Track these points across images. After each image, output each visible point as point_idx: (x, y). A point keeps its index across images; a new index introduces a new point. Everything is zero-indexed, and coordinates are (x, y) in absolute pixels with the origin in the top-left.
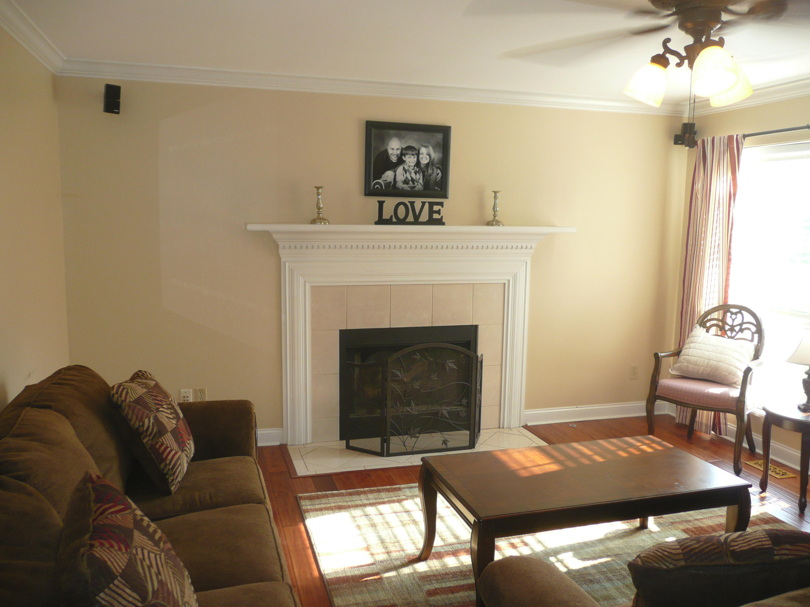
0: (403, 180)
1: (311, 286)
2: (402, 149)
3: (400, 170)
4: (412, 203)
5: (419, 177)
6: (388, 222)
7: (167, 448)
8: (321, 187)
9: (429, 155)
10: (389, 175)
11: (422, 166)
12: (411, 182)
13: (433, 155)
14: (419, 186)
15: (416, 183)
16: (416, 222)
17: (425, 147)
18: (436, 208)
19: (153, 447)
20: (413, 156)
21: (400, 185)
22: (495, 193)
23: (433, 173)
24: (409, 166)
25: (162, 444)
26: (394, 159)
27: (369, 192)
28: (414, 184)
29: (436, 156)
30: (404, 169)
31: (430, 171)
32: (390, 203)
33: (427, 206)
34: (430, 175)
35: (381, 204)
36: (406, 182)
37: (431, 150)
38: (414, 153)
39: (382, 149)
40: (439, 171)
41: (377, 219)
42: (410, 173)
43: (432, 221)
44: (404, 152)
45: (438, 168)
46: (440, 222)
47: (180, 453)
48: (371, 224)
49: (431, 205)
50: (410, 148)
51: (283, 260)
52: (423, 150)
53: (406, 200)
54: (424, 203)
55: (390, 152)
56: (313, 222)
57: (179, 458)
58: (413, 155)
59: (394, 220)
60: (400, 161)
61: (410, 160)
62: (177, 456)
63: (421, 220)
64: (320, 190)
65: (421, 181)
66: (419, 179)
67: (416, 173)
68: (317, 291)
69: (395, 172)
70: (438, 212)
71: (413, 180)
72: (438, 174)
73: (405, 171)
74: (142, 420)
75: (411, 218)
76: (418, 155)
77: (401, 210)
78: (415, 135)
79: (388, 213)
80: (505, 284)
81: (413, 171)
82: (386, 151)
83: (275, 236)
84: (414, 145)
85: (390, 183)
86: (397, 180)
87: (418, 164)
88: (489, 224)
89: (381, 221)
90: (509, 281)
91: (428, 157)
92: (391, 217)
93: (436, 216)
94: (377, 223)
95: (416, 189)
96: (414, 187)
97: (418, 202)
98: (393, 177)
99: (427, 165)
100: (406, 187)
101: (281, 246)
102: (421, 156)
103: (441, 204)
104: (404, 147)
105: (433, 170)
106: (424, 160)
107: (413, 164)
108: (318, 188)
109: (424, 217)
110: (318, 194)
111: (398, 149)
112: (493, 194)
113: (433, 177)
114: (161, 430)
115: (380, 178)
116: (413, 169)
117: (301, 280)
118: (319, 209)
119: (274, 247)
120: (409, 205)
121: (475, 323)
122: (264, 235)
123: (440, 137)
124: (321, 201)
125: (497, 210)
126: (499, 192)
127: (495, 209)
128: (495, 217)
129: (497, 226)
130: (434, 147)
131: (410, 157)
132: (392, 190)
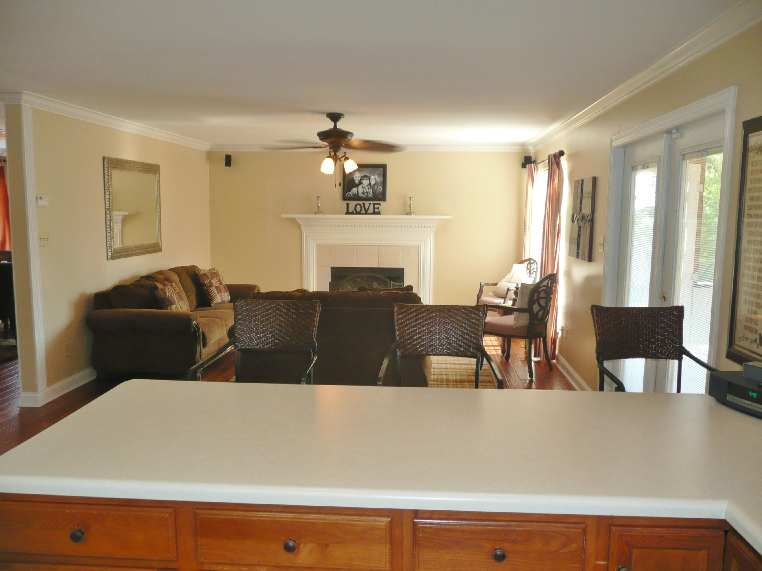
0: (362, 192)
1: (317, 245)
2: (361, 177)
3: (360, 187)
4: (364, 204)
5: (370, 191)
6: (352, 213)
7: (212, 291)
8: (319, 197)
9: (375, 179)
10: (354, 190)
11: (372, 185)
12: (366, 193)
13: (378, 179)
14: (370, 195)
15: (369, 194)
16: (366, 213)
17: (373, 175)
18: (376, 206)
19: (207, 290)
20: (367, 180)
21: (360, 195)
24: (365, 185)
25: (210, 290)
26: (357, 182)
27: (344, 198)
28: (367, 194)
29: (379, 179)
30: (362, 187)
31: (376, 187)
32: (352, 204)
33: (372, 205)
34: (376, 189)
35: (348, 204)
36: (363, 193)
37: (376, 177)
38: (367, 178)
39: (351, 177)
40: (381, 187)
41: (346, 212)
42: (366, 189)
43: (374, 213)
44: (362, 178)
45: (380, 186)
46: (379, 213)
47: (217, 294)
48: (343, 214)
49: (374, 204)
50: (365, 176)
51: (303, 232)
52: (372, 177)
53: (361, 202)
54: (370, 204)
55: (355, 178)
56: (315, 213)
57: (216, 295)
58: (367, 179)
59: (355, 212)
60: (360, 183)
61: (365, 182)
62: (215, 295)
63: (368, 212)
65: (371, 193)
66: (370, 192)
67: (368, 188)
68: (319, 247)
69: (358, 188)
70: (378, 208)
71: (367, 192)
72: (380, 189)
74: (204, 280)
75: (363, 211)
76: (370, 180)
77: (358, 207)
78: (368, 170)
79: (351, 209)
80: (419, 246)
81: (367, 188)
82: (353, 178)
83: (298, 220)
84: (367, 175)
85: (355, 194)
86: (359, 192)
87: (370, 184)
88: (407, 214)
89: (348, 213)
90: (421, 245)
91: (375, 181)
92: (353, 211)
93: (376, 210)
94: (346, 214)
95: (369, 197)
96: (368, 196)
97: (367, 203)
98: (357, 191)
99: (375, 184)
100: (363, 196)
101: (301, 225)
102: (371, 180)
103: (379, 204)
104: (362, 176)
105: (378, 187)
106: (373, 182)
107: (367, 184)
108: (318, 197)
109: (371, 210)
110: (318, 200)
111: (359, 177)
112: (409, 198)
113: (378, 190)
114: (211, 285)
115: (350, 191)
116: (367, 187)
117: (311, 241)
118: (318, 207)
119: (298, 225)
120: (362, 205)
121: (402, 267)
122: (293, 220)
123: (381, 170)
124: (319, 203)
125: (411, 206)
126: (412, 197)
127: (410, 206)
128: (410, 210)
129: (412, 215)
130: (378, 175)
131: (365, 181)
132: (356, 197)
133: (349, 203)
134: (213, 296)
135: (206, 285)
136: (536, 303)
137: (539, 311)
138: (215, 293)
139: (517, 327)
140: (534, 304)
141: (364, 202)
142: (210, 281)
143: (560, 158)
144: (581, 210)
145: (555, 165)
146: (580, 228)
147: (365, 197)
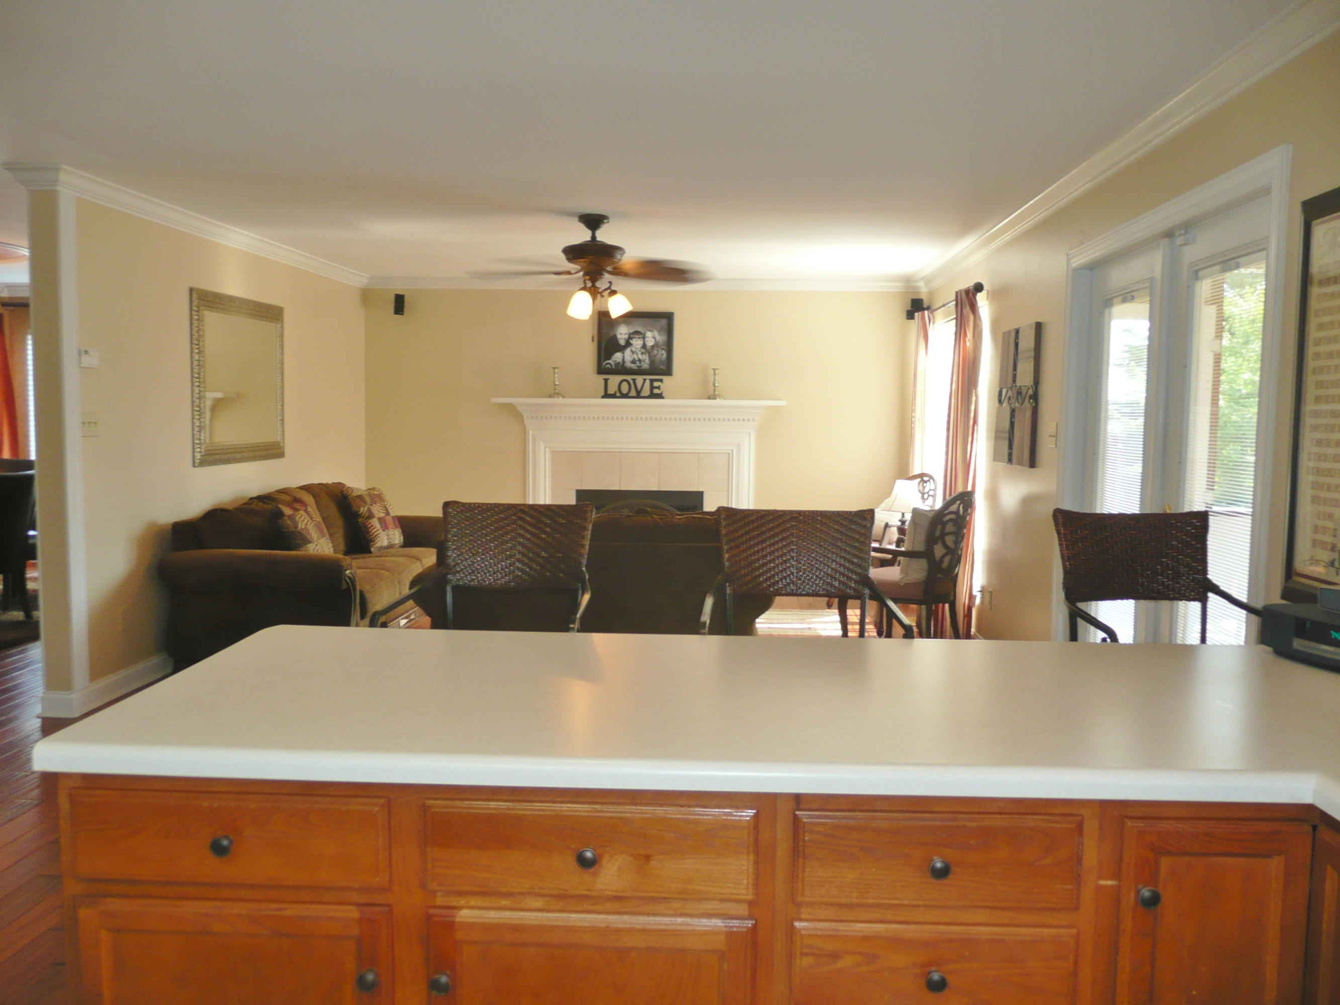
0: (631, 360)
1: (552, 451)
2: (630, 334)
3: (628, 352)
4: (634, 380)
5: (645, 358)
6: (613, 396)
7: (372, 526)
8: (557, 368)
9: (654, 338)
10: (618, 357)
11: (648, 348)
12: (638, 362)
13: (658, 338)
14: (646, 365)
15: (642, 363)
16: (638, 396)
17: (650, 331)
18: (656, 384)
19: (364, 524)
20: (639, 340)
21: (628, 365)
22: (714, 370)
23: (658, 353)
24: (636, 348)
25: (370, 523)
26: (622, 342)
27: (601, 371)
28: (640, 363)
29: (661, 338)
30: (632, 351)
31: (655, 352)
32: (614, 380)
33: (648, 382)
34: (655, 356)
35: (606, 380)
36: (633, 362)
37: (656, 333)
38: (640, 336)
39: (611, 335)
40: (664, 352)
41: (603, 394)
42: (637, 354)
43: (653, 396)
44: (631, 336)
45: (663, 349)
46: (660, 396)
47: (381, 531)
48: (598, 398)
49: (652, 381)
50: (637, 333)
51: (527, 429)
52: (649, 334)
53: (629, 378)
54: (645, 380)
55: (619, 336)
56: (550, 396)
57: (379, 534)
58: (639, 338)
59: (618, 394)
60: (628, 344)
61: (637, 343)
62: (377, 532)
63: (642, 395)
64: (556, 370)
65: (647, 361)
66: (645, 359)
67: (642, 354)
68: (557, 456)
69: (623, 353)
70: (658, 388)
71: (639, 360)
72: (663, 354)
73: (632, 352)
74: (359, 508)
75: (633, 393)
76: (644, 338)
77: (625, 385)
78: (640, 321)
79: (612, 389)
80: (729, 454)
81: (639, 353)
82: (615, 336)
83: (520, 409)
84: (640, 330)
85: (619, 363)
86: (625, 360)
87: (644, 346)
88: (709, 398)
89: (606, 395)
90: (733, 451)
91: (653, 340)
92: (616, 392)
93: (656, 391)
94: (603, 397)
95: (643, 368)
96: (641, 366)
97: (639, 379)
98: (622, 358)
99: (653, 347)
100: (633, 366)
101: (525, 417)
102: (647, 339)
103: (661, 381)
104: (631, 331)
105: (658, 351)
106: (650, 343)
107: (639, 347)
108: (554, 368)
109: (646, 391)
110: (554, 373)
111: (625, 334)
112: (713, 371)
113: (658, 357)
114: (371, 516)
115: (609, 359)
116: (640, 351)
117: (542, 445)
118: (555, 385)
119: (519, 417)
120: (631, 382)
121: (700, 490)
122: (511, 409)
123: (664, 322)
124: (556, 379)
125: (717, 385)
126: (718, 369)
127: (714, 384)
128: (715, 391)
129: (718, 400)
130: (659, 331)
131: (637, 341)
132: (621, 370)
133: (608, 379)
134: (375, 535)
135: (363, 514)
136: (939, 541)
137: (944, 556)
138: (378, 530)
139: (906, 583)
140: (936, 543)
141: (634, 377)
142: (369, 510)
143: (976, 295)
144: (1014, 381)
145: (968, 308)
146: (1013, 411)
147: (636, 368)
